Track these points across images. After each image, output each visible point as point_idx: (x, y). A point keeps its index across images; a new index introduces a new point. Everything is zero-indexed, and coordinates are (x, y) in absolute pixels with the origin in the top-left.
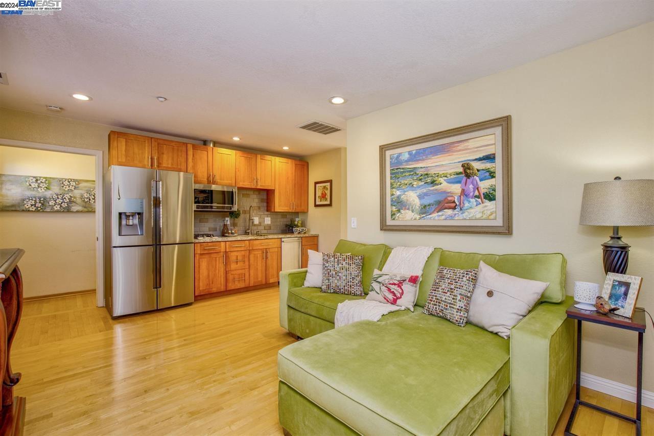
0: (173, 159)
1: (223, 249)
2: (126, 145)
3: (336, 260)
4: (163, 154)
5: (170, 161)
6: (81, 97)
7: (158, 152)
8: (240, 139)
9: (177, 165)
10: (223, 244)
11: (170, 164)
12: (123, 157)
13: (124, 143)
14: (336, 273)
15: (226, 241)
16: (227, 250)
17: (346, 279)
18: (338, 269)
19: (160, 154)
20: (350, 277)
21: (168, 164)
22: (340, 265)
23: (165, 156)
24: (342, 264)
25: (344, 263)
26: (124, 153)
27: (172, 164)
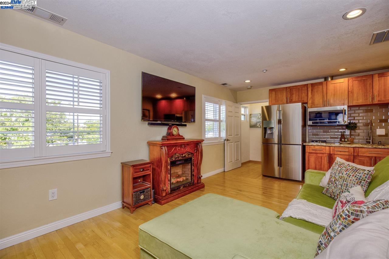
0: (299, 95)
1: (327, 152)
2: (275, 94)
3: (339, 168)
4: (293, 94)
5: (297, 97)
6: (248, 81)
7: (290, 94)
8: (346, 69)
9: (302, 99)
10: (327, 148)
11: (297, 99)
12: (274, 101)
13: (274, 93)
14: (335, 180)
15: (330, 146)
16: (331, 153)
17: (341, 188)
18: (337, 177)
19: (292, 94)
20: (345, 188)
21: (296, 99)
22: (341, 175)
23: (294, 95)
24: (343, 174)
25: (345, 173)
26: (274, 98)
27: (298, 99)
